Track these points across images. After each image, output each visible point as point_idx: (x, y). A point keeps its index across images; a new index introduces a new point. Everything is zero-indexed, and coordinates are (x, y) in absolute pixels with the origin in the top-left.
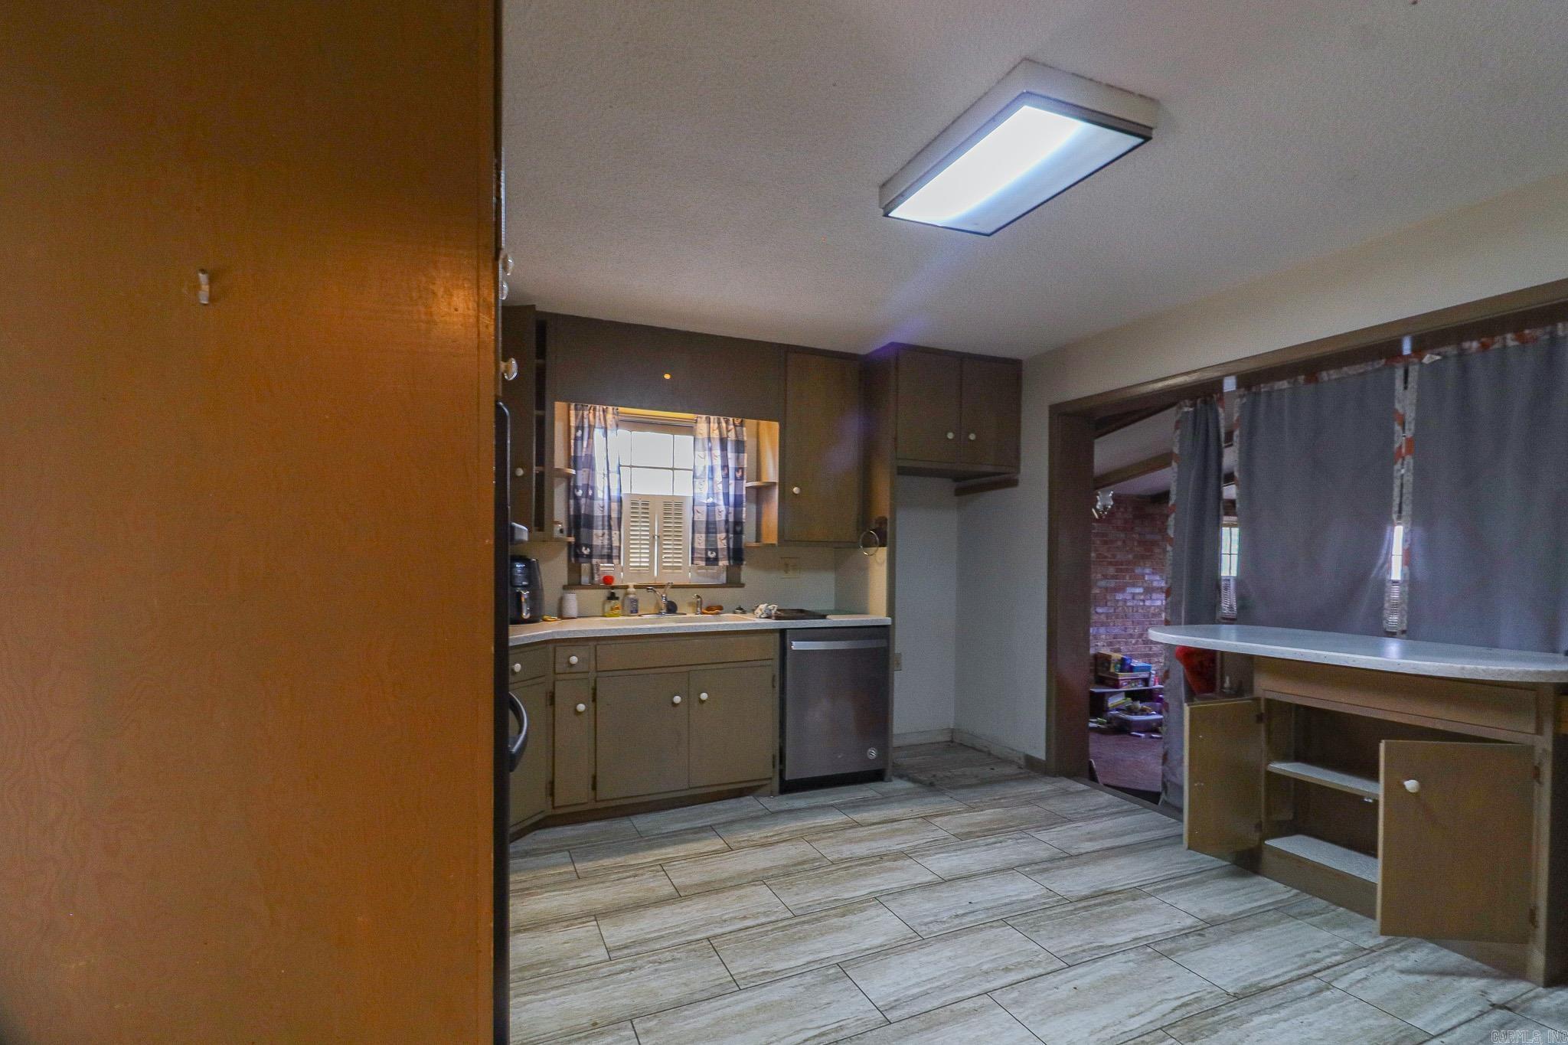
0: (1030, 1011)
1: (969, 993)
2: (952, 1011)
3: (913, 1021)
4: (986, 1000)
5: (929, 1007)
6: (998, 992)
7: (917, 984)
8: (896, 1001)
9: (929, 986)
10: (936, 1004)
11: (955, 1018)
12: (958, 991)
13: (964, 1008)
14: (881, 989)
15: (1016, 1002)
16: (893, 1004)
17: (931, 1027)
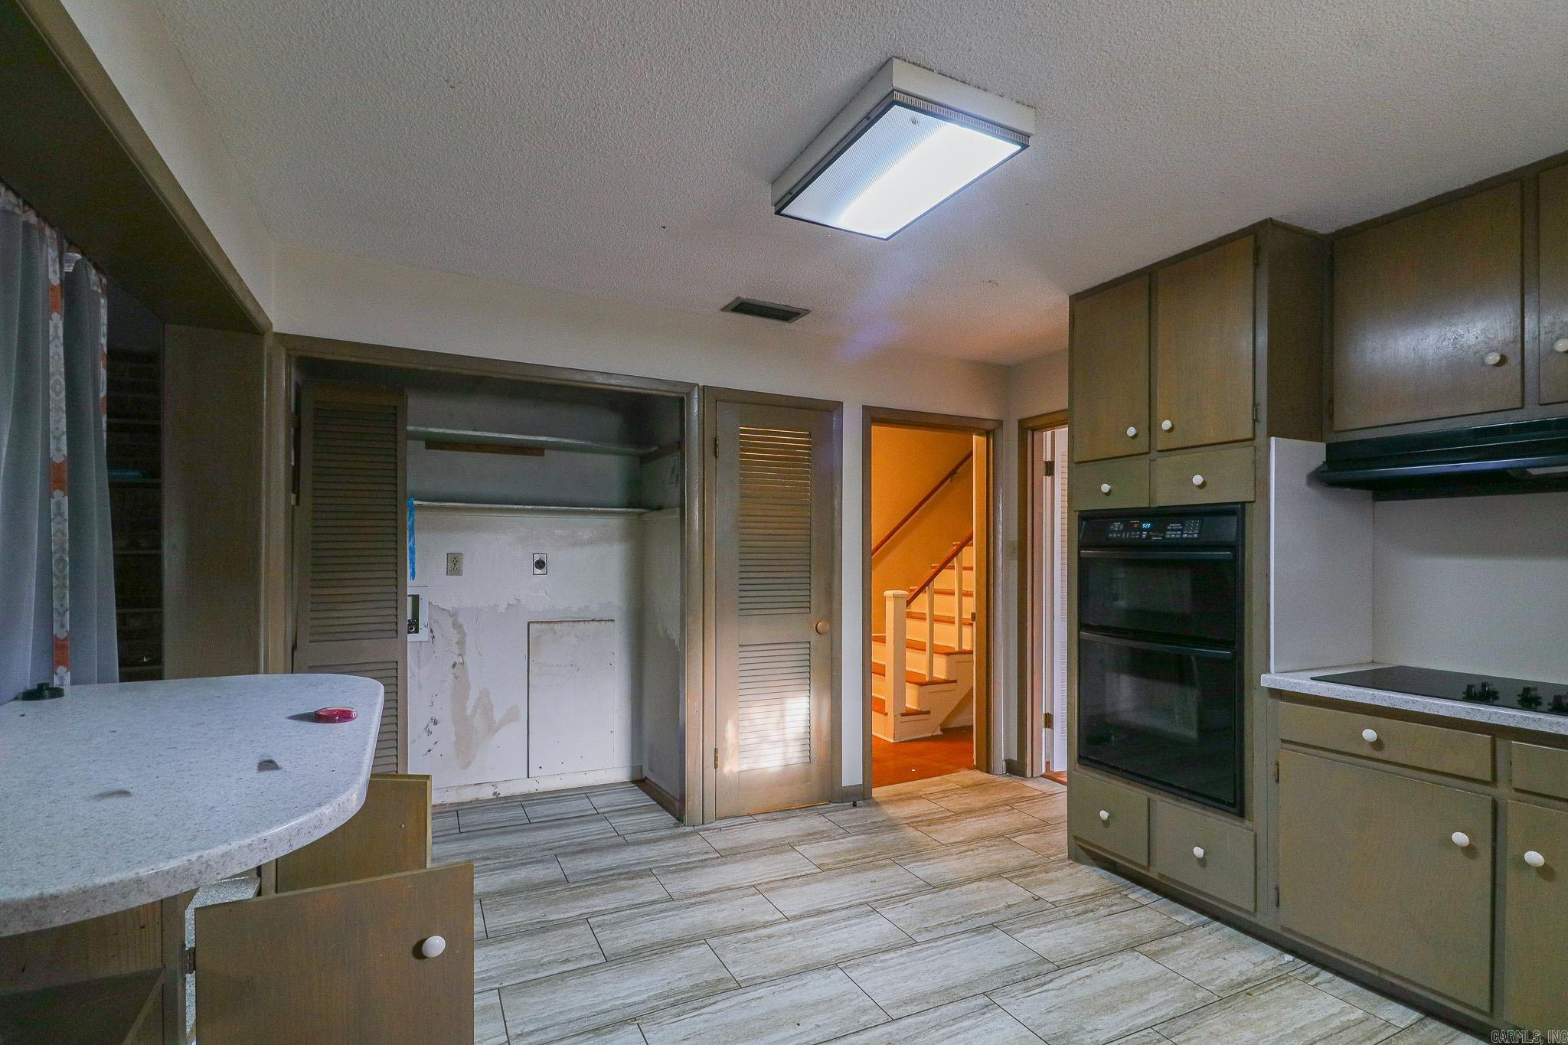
0: (853, 1003)
1: (911, 1020)
2: (928, 1003)
3: (963, 994)
4: (894, 1013)
5: (950, 1007)
6: (881, 1021)
7: (966, 1030)
8: (984, 1013)
9: (953, 1028)
10: (944, 1009)
11: (925, 997)
12: (923, 1022)
13: (916, 1006)
14: (1002, 1026)
15: (865, 1011)
16: (986, 1010)
17: (946, 990)
